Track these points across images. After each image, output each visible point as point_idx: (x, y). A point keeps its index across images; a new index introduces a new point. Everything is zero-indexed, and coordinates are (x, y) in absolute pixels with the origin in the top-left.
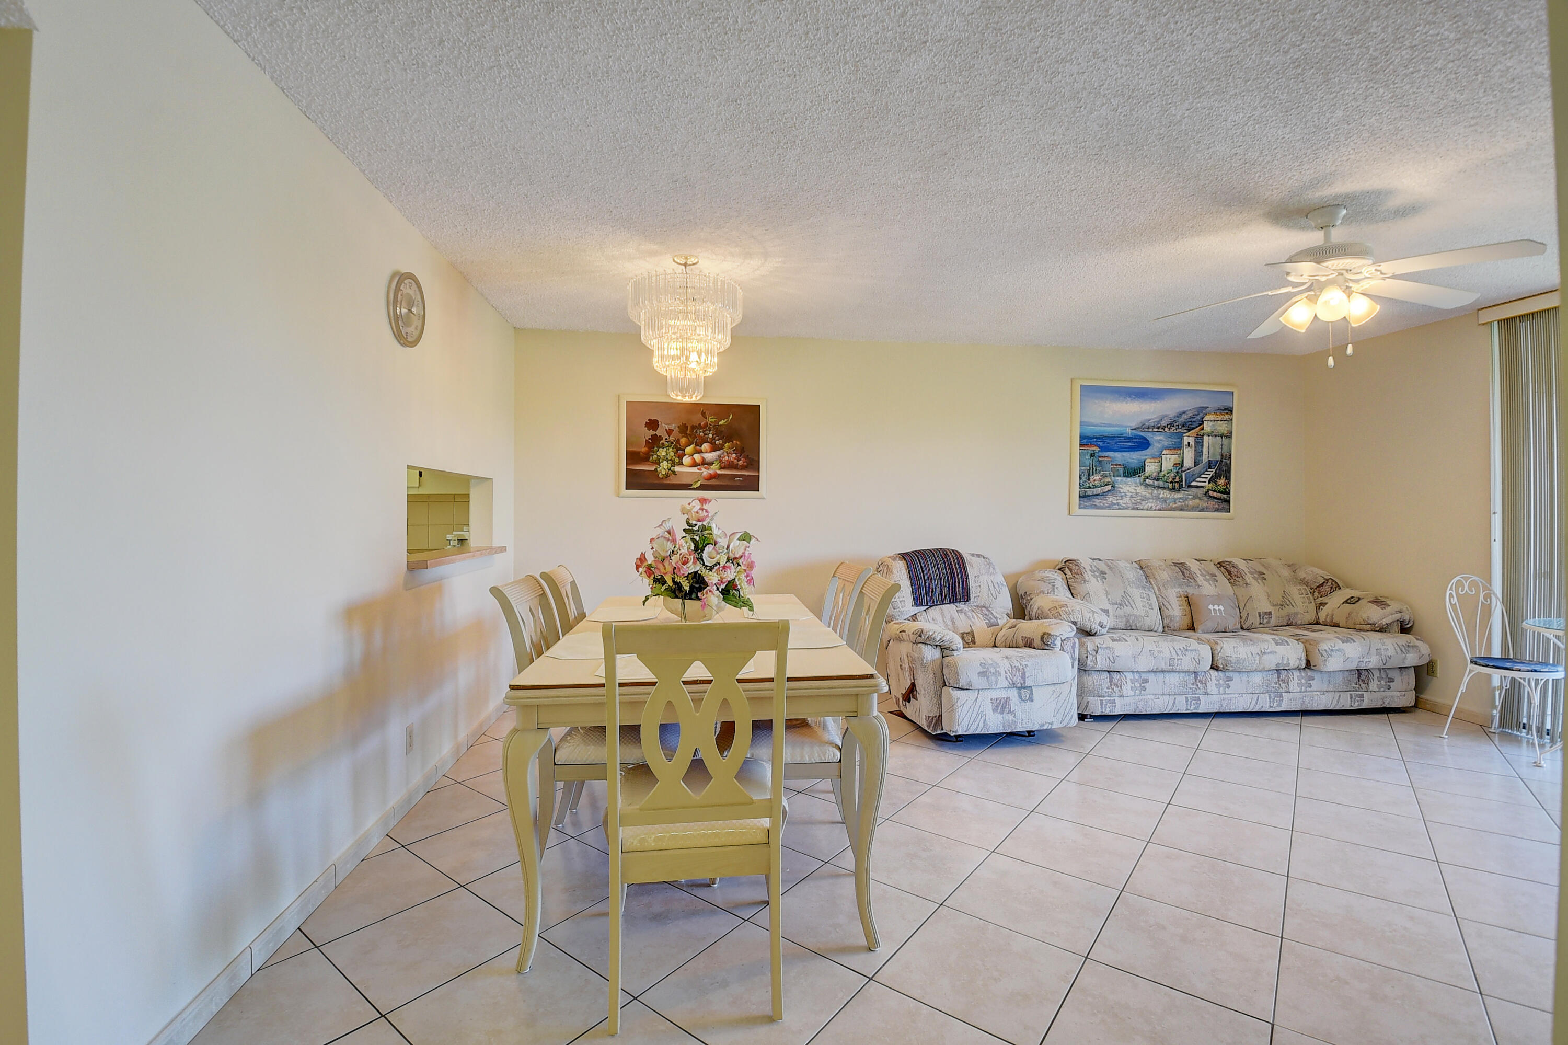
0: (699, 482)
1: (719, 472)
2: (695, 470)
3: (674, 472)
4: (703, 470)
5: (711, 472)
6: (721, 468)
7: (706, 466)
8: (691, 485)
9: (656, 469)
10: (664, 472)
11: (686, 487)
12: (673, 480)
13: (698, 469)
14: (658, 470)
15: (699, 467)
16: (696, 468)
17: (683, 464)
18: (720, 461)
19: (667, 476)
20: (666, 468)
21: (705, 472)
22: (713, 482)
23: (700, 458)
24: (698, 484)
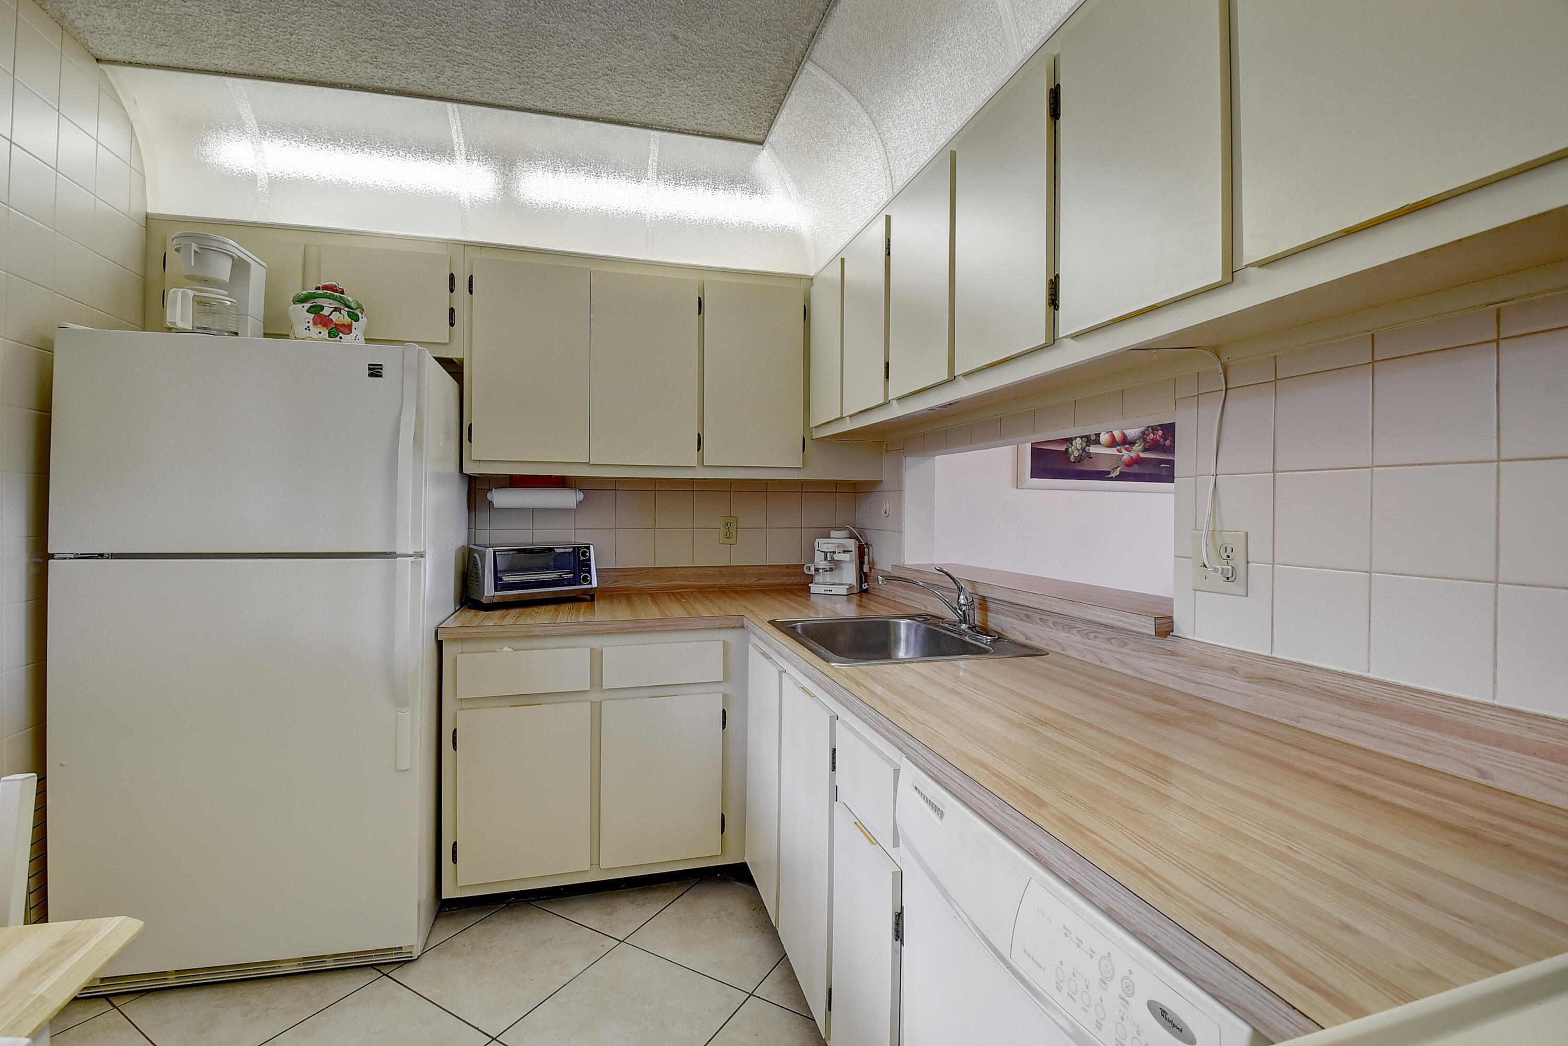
0: (1119, 468)
1: (1142, 455)
2: (1113, 451)
3: (1090, 456)
4: (1124, 452)
5: (1133, 454)
6: (1145, 450)
7: (1127, 446)
8: (1109, 473)
9: (1067, 449)
10: (1076, 454)
11: (1102, 475)
12: (1088, 466)
13: (1118, 450)
14: (1070, 450)
15: (1119, 447)
16: (1116, 449)
17: (1100, 444)
18: (1145, 440)
19: (1079, 460)
20: (1079, 448)
21: (1126, 455)
22: (1136, 469)
23: (1120, 435)
24: (1117, 473)
